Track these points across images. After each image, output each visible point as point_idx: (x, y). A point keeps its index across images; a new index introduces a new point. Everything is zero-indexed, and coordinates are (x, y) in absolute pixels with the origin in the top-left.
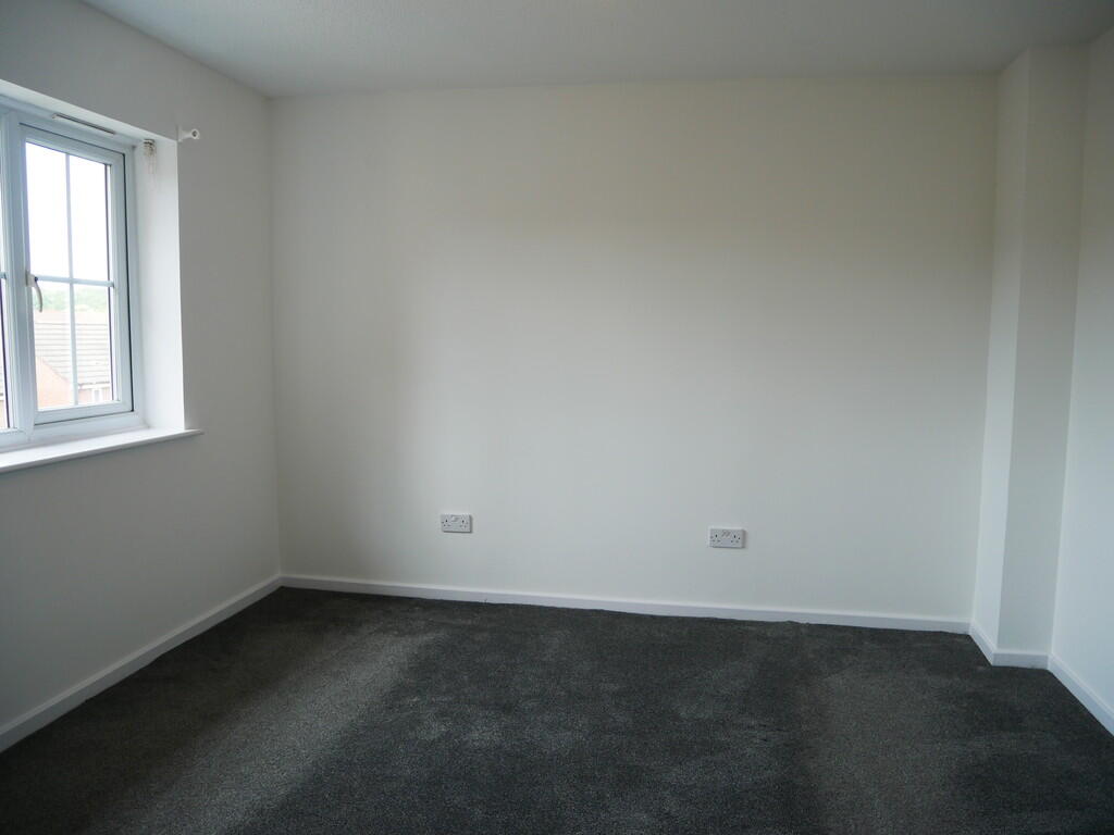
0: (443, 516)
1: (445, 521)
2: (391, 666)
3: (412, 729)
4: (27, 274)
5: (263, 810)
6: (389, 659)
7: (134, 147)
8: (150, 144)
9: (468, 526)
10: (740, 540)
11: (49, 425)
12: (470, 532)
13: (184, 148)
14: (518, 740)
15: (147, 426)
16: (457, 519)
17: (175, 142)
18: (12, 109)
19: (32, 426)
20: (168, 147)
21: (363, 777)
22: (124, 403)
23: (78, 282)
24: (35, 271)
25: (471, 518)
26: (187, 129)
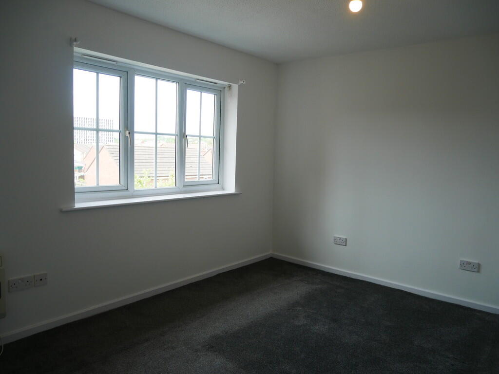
0: (335, 237)
1: (335, 239)
2: (297, 294)
3: (293, 319)
4: (184, 134)
5: (228, 332)
6: (298, 291)
7: (224, 88)
8: (230, 86)
9: (344, 242)
10: (477, 268)
11: (188, 187)
12: (346, 245)
13: (240, 87)
14: (333, 334)
15: (223, 189)
16: (340, 239)
17: (237, 85)
18: (183, 79)
19: (182, 186)
20: (235, 87)
21: (266, 331)
22: (216, 180)
23: (202, 137)
24: (187, 133)
25: (346, 239)
26: (242, 80)
